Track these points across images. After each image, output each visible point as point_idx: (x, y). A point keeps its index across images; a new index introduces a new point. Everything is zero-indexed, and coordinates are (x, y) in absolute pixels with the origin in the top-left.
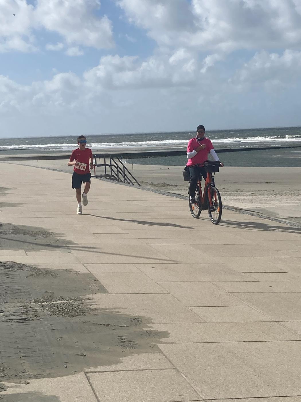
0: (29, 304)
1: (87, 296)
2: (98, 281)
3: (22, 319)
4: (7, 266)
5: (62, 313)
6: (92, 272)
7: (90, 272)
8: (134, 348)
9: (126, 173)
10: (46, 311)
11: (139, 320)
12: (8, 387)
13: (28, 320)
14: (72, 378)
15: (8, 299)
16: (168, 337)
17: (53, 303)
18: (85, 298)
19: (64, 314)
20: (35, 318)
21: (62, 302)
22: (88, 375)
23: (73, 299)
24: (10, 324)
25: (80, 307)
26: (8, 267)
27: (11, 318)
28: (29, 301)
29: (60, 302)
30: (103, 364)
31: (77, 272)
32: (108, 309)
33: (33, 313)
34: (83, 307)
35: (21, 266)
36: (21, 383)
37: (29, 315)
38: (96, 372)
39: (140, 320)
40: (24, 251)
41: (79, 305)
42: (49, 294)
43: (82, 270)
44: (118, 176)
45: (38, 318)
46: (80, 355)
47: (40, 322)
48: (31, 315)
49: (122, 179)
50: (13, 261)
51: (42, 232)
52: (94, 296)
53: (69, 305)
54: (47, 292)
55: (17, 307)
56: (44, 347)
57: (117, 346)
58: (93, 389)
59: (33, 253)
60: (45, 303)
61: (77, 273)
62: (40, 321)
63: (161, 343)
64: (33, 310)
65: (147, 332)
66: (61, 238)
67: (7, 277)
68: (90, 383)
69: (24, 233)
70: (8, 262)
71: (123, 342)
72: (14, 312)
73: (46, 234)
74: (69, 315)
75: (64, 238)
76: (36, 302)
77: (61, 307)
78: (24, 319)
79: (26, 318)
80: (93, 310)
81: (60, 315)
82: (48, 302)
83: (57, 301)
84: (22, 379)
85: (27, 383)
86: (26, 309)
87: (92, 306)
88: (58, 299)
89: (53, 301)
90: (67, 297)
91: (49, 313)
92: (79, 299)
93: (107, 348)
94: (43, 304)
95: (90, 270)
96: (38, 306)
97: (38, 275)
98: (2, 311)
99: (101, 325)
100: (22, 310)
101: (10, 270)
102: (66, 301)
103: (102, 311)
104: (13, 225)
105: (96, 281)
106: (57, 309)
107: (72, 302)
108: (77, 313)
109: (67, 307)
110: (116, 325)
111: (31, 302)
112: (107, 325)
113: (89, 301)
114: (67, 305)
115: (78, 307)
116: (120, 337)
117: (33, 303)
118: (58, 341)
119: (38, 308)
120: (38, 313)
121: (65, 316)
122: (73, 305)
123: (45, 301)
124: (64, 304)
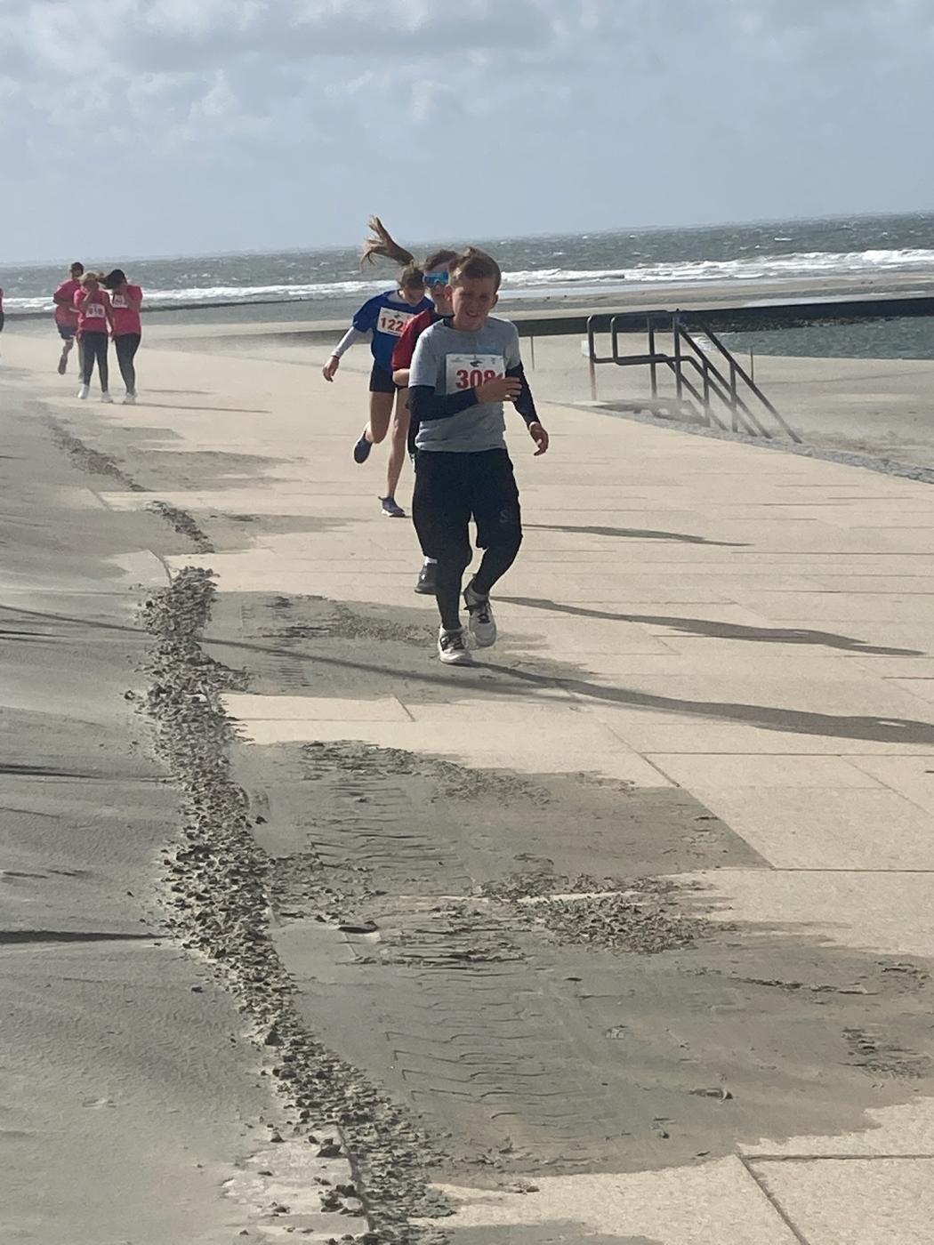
0: (464, 900)
1: (686, 878)
2: (716, 818)
3: (458, 956)
4: (347, 757)
5: (603, 939)
6: (683, 786)
7: (678, 786)
8: (919, 1076)
9: (743, 390)
10: (539, 928)
11: (915, 972)
12: (459, 1202)
13: (479, 960)
14: (696, 1175)
15: (380, 883)
17: (556, 898)
18: (679, 885)
19: (613, 940)
20: (503, 953)
21: (593, 895)
22: (755, 1167)
23: (633, 887)
24: (413, 971)
25: (666, 916)
26: (351, 761)
27: (412, 952)
28: (462, 890)
29: (584, 896)
30: (805, 1130)
31: (624, 783)
32: (780, 927)
33: (492, 933)
34: (678, 917)
35: (402, 761)
36: (505, 1190)
37: (477, 940)
38: (786, 1158)
39: (920, 972)
40: (394, 702)
41: (662, 911)
42: (534, 867)
43: (647, 779)
44: (705, 402)
45: (514, 955)
46: (709, 1094)
47: (525, 967)
48: (484, 941)
50: (363, 739)
52: (710, 876)
53: (622, 909)
54: (523, 857)
55: (423, 911)
56: (562, 1062)
57: (848, 1064)
59: (438, 709)
60: (527, 900)
61: (625, 788)
62: (526, 963)
64: (490, 922)
66: (531, 653)
67: (358, 798)
68: (769, 1195)
69: (382, 634)
70: (345, 742)
71: (868, 1050)
72: (419, 931)
74: (633, 946)
75: (542, 653)
76: (489, 892)
77: (593, 917)
78: (466, 957)
79: (470, 952)
80: (723, 930)
81: (599, 943)
82: (536, 895)
83: (572, 892)
84: (505, 1175)
85: (528, 1191)
86: (458, 921)
87: (716, 913)
88: (574, 885)
89: (557, 891)
90: (606, 879)
91: (553, 934)
92: (657, 885)
93: (812, 1072)
94: (519, 901)
95: (673, 778)
96: (503, 908)
97: (474, 794)
98: (372, 927)
99: (770, 984)
100: (445, 922)
101: (362, 772)
102: (607, 891)
103: (758, 934)
104: (331, 601)
105: (707, 818)
106: (579, 922)
107: (632, 896)
108: (663, 938)
109: (615, 916)
110: (827, 987)
111: (472, 894)
112: (791, 984)
113: (697, 894)
114: (616, 910)
115: (657, 915)
116: (854, 1030)
117: (479, 897)
118: (614, 1039)
119: (505, 917)
120: (508, 934)
121: (617, 947)
122: (638, 909)
123: (526, 893)
124: (600, 905)
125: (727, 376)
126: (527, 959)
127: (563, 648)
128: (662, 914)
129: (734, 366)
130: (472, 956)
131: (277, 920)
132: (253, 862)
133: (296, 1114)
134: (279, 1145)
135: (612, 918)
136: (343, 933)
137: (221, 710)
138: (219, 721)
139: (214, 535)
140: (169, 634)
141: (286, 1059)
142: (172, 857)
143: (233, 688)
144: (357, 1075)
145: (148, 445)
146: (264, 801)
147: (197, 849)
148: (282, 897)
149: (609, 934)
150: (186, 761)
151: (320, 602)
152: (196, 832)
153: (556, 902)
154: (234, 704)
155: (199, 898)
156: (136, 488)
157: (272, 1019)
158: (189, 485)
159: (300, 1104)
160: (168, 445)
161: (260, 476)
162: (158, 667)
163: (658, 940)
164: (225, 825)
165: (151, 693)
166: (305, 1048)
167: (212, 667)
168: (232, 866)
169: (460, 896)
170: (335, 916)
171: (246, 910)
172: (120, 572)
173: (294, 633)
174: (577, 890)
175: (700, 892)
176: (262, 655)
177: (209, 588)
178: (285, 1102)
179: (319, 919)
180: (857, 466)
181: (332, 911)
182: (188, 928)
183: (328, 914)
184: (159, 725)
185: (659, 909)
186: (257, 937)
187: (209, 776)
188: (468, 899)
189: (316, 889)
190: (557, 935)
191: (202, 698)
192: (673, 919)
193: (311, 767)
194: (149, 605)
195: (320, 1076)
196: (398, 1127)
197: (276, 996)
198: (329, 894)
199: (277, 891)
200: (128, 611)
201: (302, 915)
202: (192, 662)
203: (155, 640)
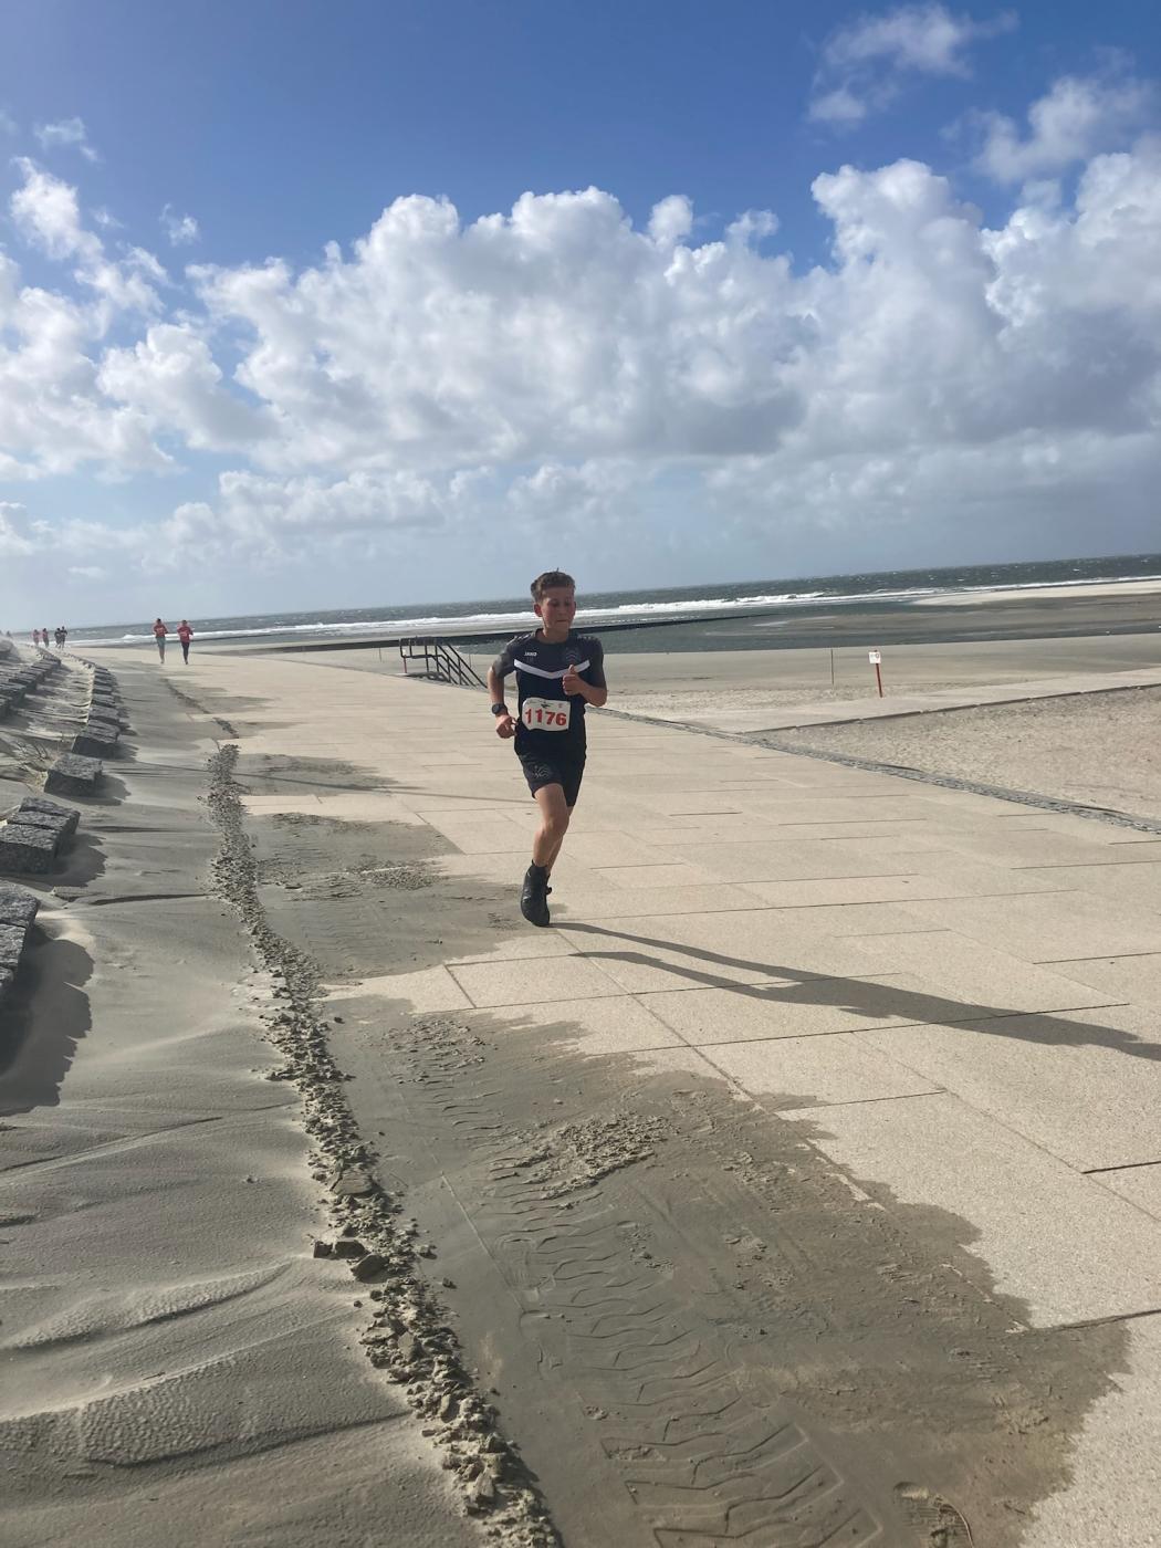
0: (340, 873)
1: (430, 860)
2: (443, 836)
3: (334, 896)
5: (395, 885)
6: (431, 824)
7: (429, 824)
9: (464, 668)
10: (368, 882)
12: (330, 991)
13: (344, 896)
14: (426, 974)
15: (305, 869)
17: (377, 870)
18: (427, 863)
19: (399, 885)
20: (354, 893)
21: (392, 869)
22: (450, 969)
23: (408, 864)
24: (315, 903)
25: (421, 875)
26: (293, 820)
27: (315, 895)
28: (338, 870)
29: (389, 869)
30: (470, 953)
31: (407, 824)
32: (466, 876)
33: (349, 886)
34: (426, 875)
35: (315, 820)
36: (349, 985)
37: (342, 889)
38: (463, 964)
40: (313, 796)
42: (369, 859)
43: (416, 822)
44: (449, 673)
45: (358, 894)
46: (433, 942)
47: (362, 898)
48: (346, 889)
49: (457, 679)
50: (300, 812)
51: (338, 766)
52: (440, 858)
53: (403, 873)
54: (364, 855)
55: (322, 878)
56: (375, 934)
57: (489, 927)
58: (461, 987)
59: (331, 798)
60: (365, 872)
61: (408, 826)
64: (348, 882)
66: (371, 775)
67: (296, 835)
68: (455, 979)
69: (310, 769)
70: (292, 813)
72: (318, 887)
73: (345, 768)
74: (407, 887)
75: (377, 775)
76: (349, 870)
77: (392, 877)
78: (338, 896)
79: (339, 894)
80: (443, 879)
81: (393, 887)
82: (369, 870)
83: (383, 868)
84: (349, 979)
85: (359, 985)
86: (336, 881)
87: (441, 873)
88: (384, 865)
89: (377, 868)
90: (397, 862)
91: (374, 885)
92: (418, 863)
93: (475, 931)
94: (361, 872)
95: (427, 821)
96: (355, 875)
97: (345, 831)
98: (299, 886)
99: (460, 898)
100: (330, 883)
101: (298, 824)
102: (398, 867)
103: (457, 880)
104: (290, 757)
105: (440, 836)
106: (385, 879)
107: (408, 868)
108: (419, 884)
109: (400, 876)
110: (483, 898)
111: (342, 871)
112: (468, 898)
114: (401, 874)
115: (417, 875)
116: (492, 914)
117: (345, 872)
118: (396, 923)
119: (355, 879)
120: (356, 886)
121: (400, 888)
122: (410, 873)
123: (365, 869)
124: (395, 872)
125: (457, 663)
126: (363, 895)
127: (386, 772)
128: (419, 874)
129: (459, 658)
131: (259, 885)
132: (250, 863)
133: (264, 961)
134: (256, 974)
136: (287, 889)
137: (239, 803)
138: (239, 807)
139: (239, 731)
140: (218, 772)
141: (260, 940)
142: (215, 863)
143: (245, 793)
144: (290, 944)
145: (212, 694)
146: (255, 838)
147: (226, 859)
148: (262, 876)
149: (397, 883)
150: (223, 823)
151: (284, 757)
152: (226, 852)
153: (377, 872)
154: (245, 800)
155: (226, 878)
156: (207, 712)
157: (255, 924)
158: (229, 710)
159: (265, 957)
160: (222, 694)
161: (260, 706)
162: (212, 786)
163: (417, 884)
164: (238, 849)
165: (209, 797)
166: (268, 935)
167: (236, 785)
168: (241, 865)
169: (337, 872)
170: (284, 883)
171: (246, 883)
172: (198, 747)
173: (272, 770)
174: (386, 867)
175: (435, 865)
176: (258, 779)
177: (236, 753)
178: (259, 957)
179: (277, 884)
181: (283, 881)
182: (221, 890)
183: (281, 882)
184: (212, 809)
185: (418, 872)
186: (249, 893)
187: (233, 829)
189: (276, 872)
190: (376, 885)
191: (231, 798)
192: (424, 876)
193: (277, 824)
194: (209, 760)
195: (274, 945)
196: (307, 963)
197: (257, 915)
198: (282, 874)
199: (259, 874)
200: (200, 763)
201: (270, 883)
202: (227, 783)
203: (211, 775)
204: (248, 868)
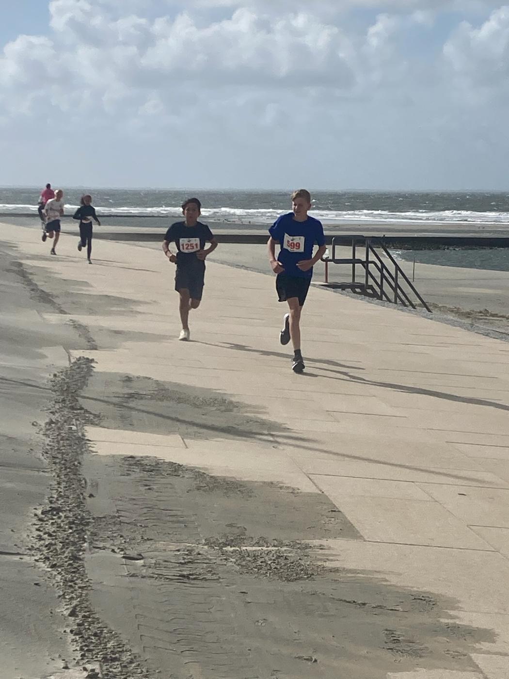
0: (195, 546)
1: (316, 542)
2: (339, 511)
3: (183, 576)
4: (146, 465)
5: (265, 572)
6: (326, 493)
7: (323, 492)
8: (421, 657)
9: (401, 281)
10: (230, 564)
11: (430, 601)
13: (194, 579)
15: (149, 534)
16: (494, 642)
17: (244, 548)
18: (312, 546)
19: (270, 573)
20: (209, 576)
21: (265, 548)
23: (287, 545)
24: (157, 583)
25: (302, 562)
26: (148, 467)
27: (159, 572)
28: (194, 541)
29: (260, 548)
31: (294, 489)
32: (363, 572)
33: (205, 565)
34: (308, 563)
35: (176, 469)
37: (196, 568)
39: (433, 601)
40: (178, 436)
41: (300, 559)
42: (236, 531)
43: (306, 487)
44: (381, 287)
45: (215, 577)
46: (305, 659)
47: (219, 585)
48: (200, 569)
49: (392, 296)
50: (157, 456)
51: (216, 400)
52: (331, 542)
53: (279, 557)
54: (231, 525)
55: (171, 551)
56: (229, 637)
57: (384, 648)
59: (200, 442)
60: (229, 549)
61: (294, 492)
62: (220, 582)
63: (479, 651)
64: (205, 559)
65: (448, 626)
66: (258, 416)
67: (147, 487)
69: (179, 400)
70: (147, 457)
71: (395, 641)
72: (165, 561)
73: (225, 404)
74: (280, 578)
75: (264, 416)
76: (209, 543)
77: (263, 560)
78: (187, 577)
79: (190, 574)
80: (331, 571)
81: (262, 574)
82: (234, 546)
83: (253, 546)
86: (189, 557)
87: (329, 562)
88: (255, 542)
89: (246, 545)
90: (274, 540)
91: (238, 568)
92: (300, 545)
93: (364, 651)
94: (224, 549)
95: (321, 487)
96: (215, 551)
97: (211, 489)
98: (140, 557)
99: (349, 602)
100: (181, 558)
101: (153, 473)
102: (272, 547)
103: (349, 575)
104: (155, 381)
105: (335, 511)
106: (253, 562)
107: (285, 550)
108: (297, 574)
109: (274, 560)
110: (381, 606)
111: (199, 544)
112: (361, 603)
113: (321, 552)
114: (275, 557)
115: (297, 561)
116: (390, 630)
117: (203, 545)
118: (259, 626)
119: (214, 556)
120: (214, 566)
121: (271, 577)
122: (287, 557)
123: (228, 545)
124: (267, 554)
125: (393, 273)
126: (221, 580)
127: (276, 414)
128: (300, 561)
129: (398, 268)
130: (191, 577)
131: (90, 550)
132: (83, 518)
133: (79, 655)
134: (66, 670)
135: (272, 561)
136: (124, 560)
137: (83, 435)
138: (82, 441)
139: (98, 340)
140: (62, 392)
141: (79, 625)
142: (39, 512)
143: (93, 424)
144: (116, 636)
145: (74, 290)
146: (96, 485)
147: (53, 509)
148: (95, 538)
149: (268, 570)
150: (58, 461)
151: (149, 381)
152: (55, 499)
153: (244, 550)
154: (92, 432)
155: (50, 535)
156: (62, 312)
157: (75, 602)
158: (91, 311)
159: (81, 649)
160: (85, 290)
161: (131, 310)
162: (53, 410)
163: (295, 575)
164: (71, 497)
165: (47, 424)
166: (90, 620)
167: (83, 411)
168: (71, 519)
169: (192, 544)
170: (122, 550)
171: (74, 544)
172: (44, 356)
173: (131, 396)
174: (257, 545)
175: (323, 550)
176: (111, 407)
177: (90, 368)
178: (74, 648)
179: (113, 551)
180: (455, 326)
181: (121, 547)
182: (40, 551)
183: (119, 548)
184: (47, 441)
185: (299, 558)
186: (75, 558)
187: (68, 470)
188: (197, 546)
189: (115, 535)
190: (240, 568)
191: (74, 428)
192: (305, 564)
193: (126, 469)
194: (55, 375)
195: (95, 635)
196: (133, 665)
197: (80, 591)
198: (122, 538)
199: (94, 534)
200: (43, 378)
201: (104, 548)
202: (72, 408)
203: (54, 395)
204: (80, 524)
